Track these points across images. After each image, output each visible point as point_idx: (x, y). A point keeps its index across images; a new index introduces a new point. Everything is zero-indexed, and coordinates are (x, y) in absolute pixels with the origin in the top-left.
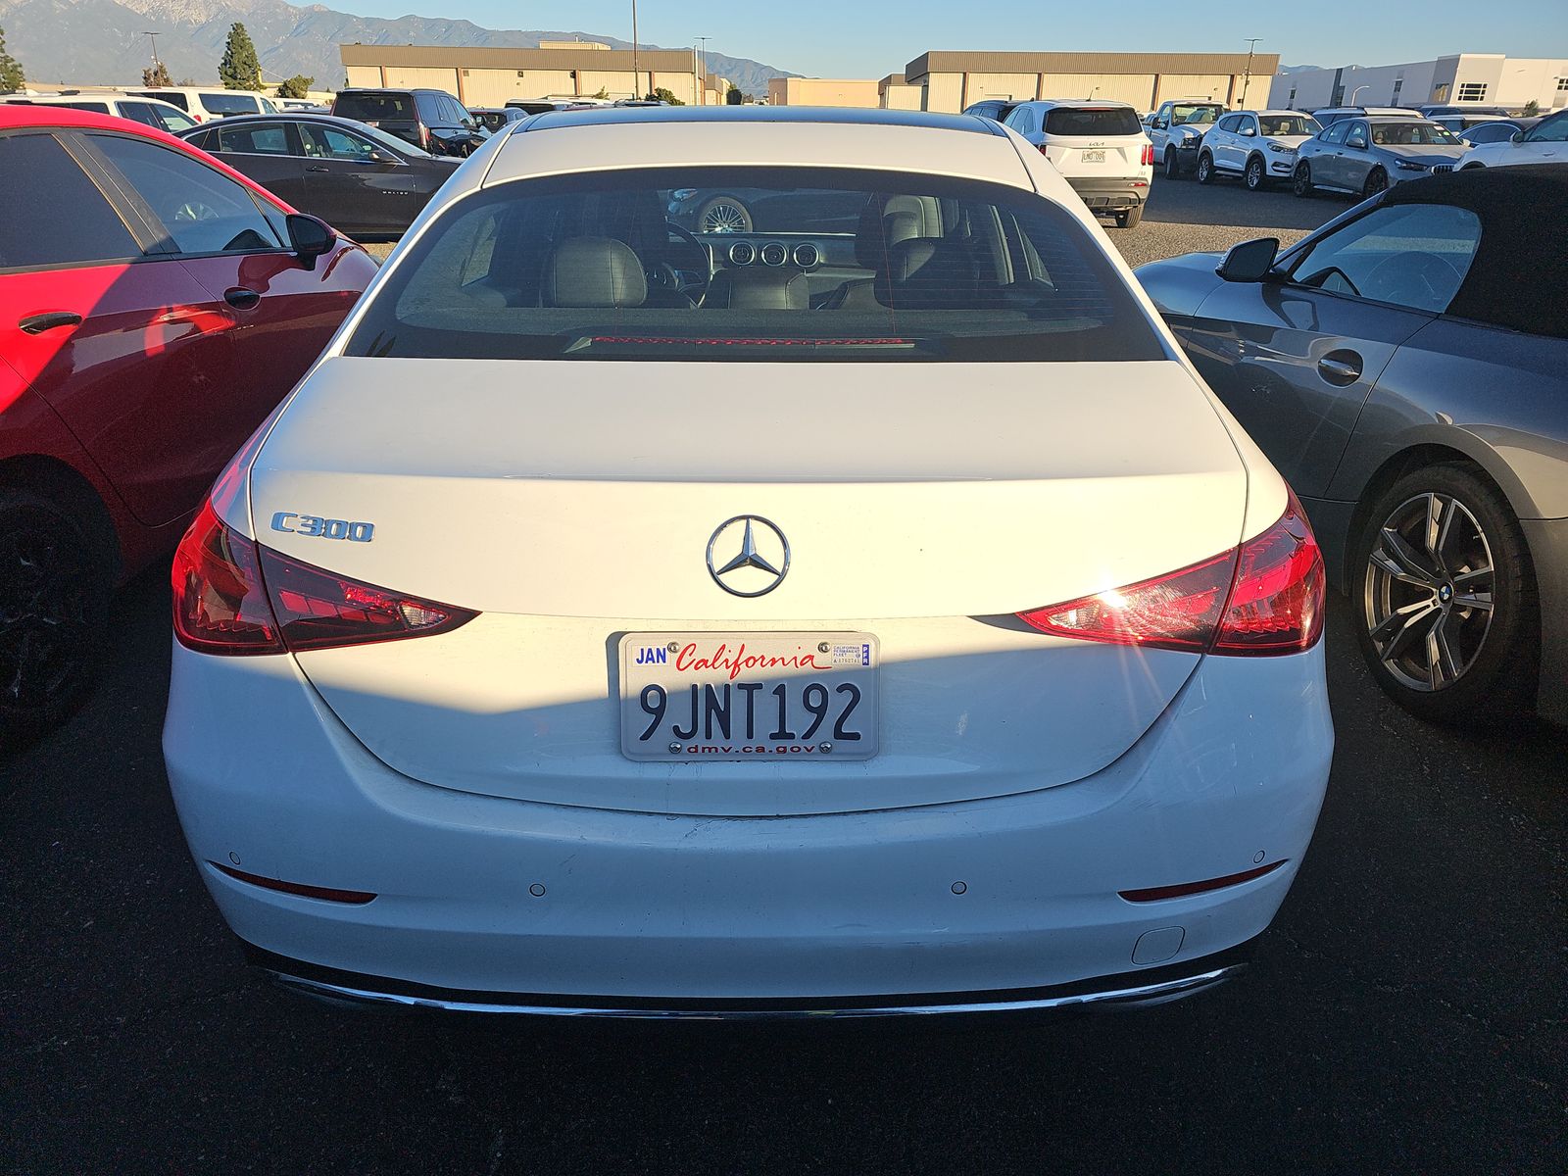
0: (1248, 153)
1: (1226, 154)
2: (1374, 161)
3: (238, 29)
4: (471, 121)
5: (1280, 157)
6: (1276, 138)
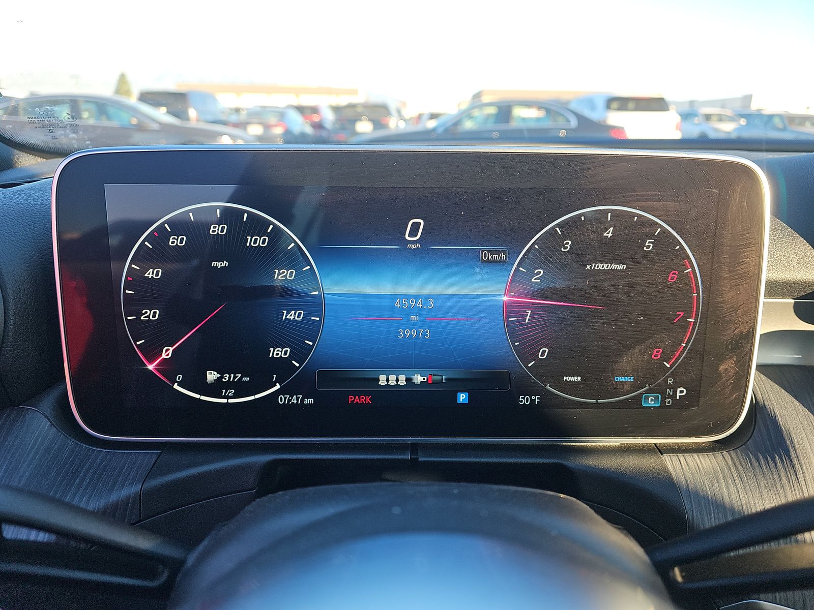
4: (228, 112)
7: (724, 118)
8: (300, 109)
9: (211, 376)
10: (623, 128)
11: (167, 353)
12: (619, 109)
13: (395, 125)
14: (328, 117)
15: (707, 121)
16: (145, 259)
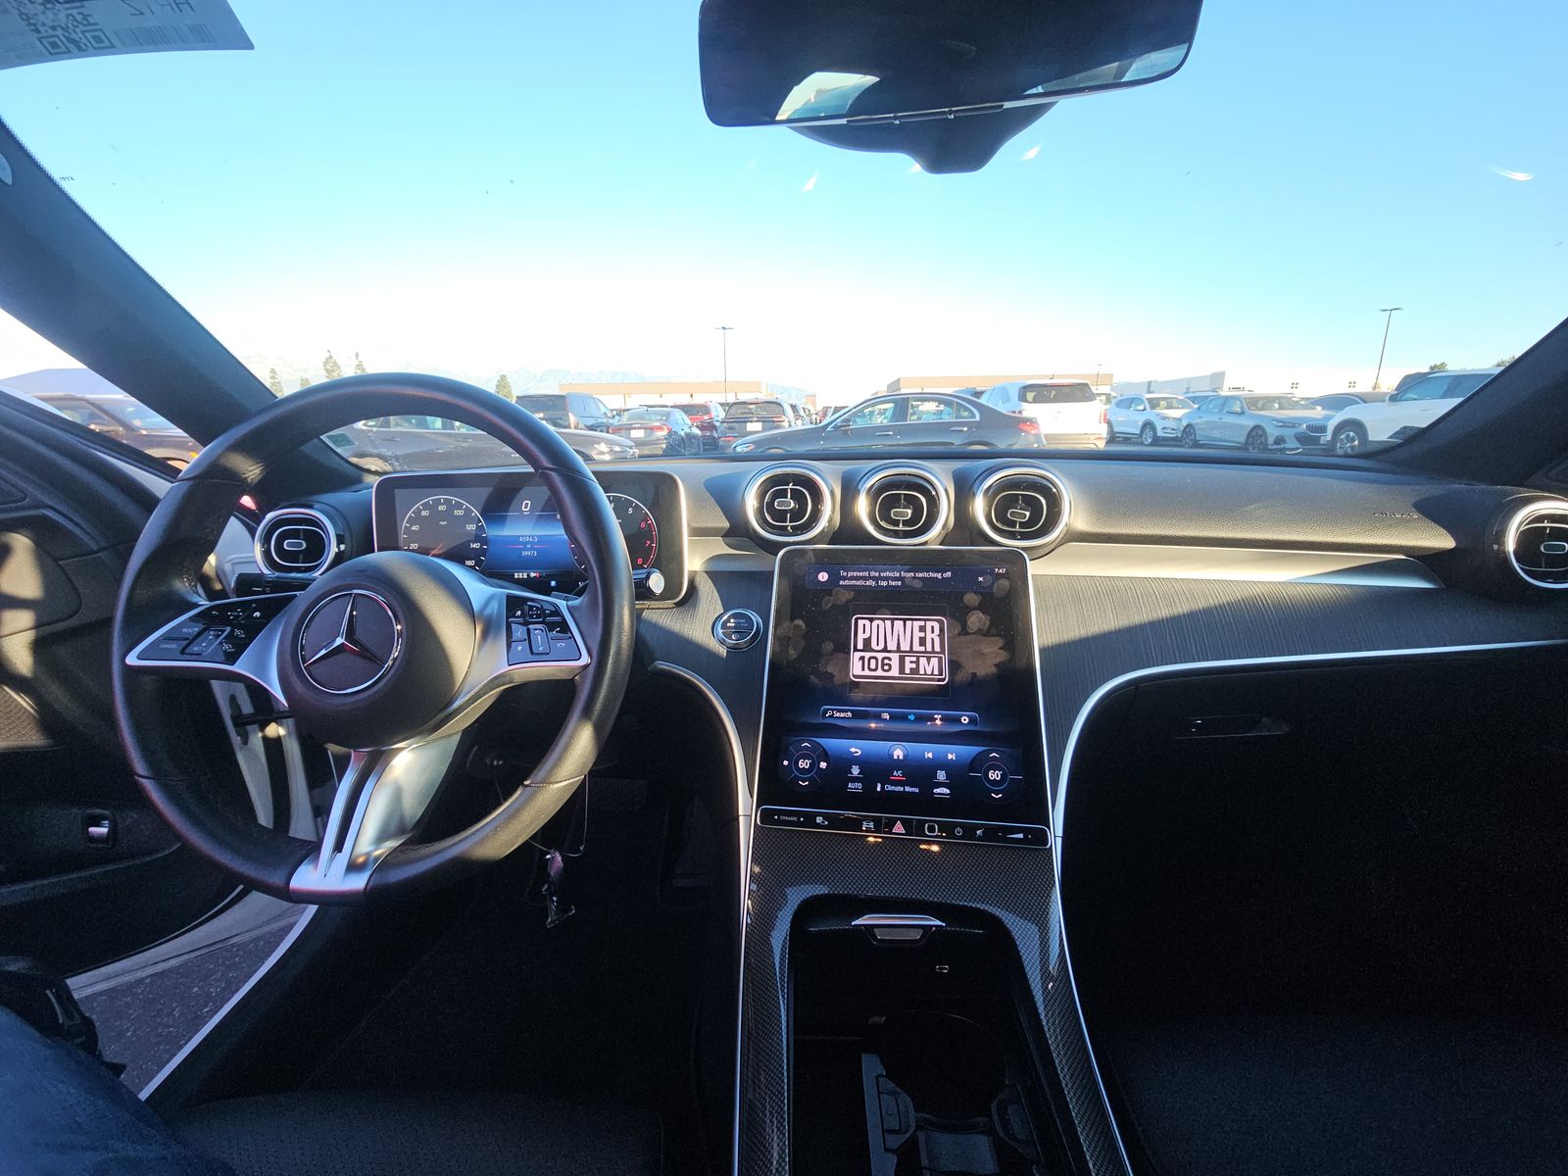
0: (1140, 423)
1: (1122, 423)
2: (1252, 424)
3: (503, 377)
4: (609, 415)
5: (1167, 424)
6: (1157, 411)
7: (1175, 404)
8: (687, 409)
10: (1035, 418)
12: (1036, 400)
13: (790, 423)
14: (719, 414)
15: (1153, 407)
16: (412, 521)
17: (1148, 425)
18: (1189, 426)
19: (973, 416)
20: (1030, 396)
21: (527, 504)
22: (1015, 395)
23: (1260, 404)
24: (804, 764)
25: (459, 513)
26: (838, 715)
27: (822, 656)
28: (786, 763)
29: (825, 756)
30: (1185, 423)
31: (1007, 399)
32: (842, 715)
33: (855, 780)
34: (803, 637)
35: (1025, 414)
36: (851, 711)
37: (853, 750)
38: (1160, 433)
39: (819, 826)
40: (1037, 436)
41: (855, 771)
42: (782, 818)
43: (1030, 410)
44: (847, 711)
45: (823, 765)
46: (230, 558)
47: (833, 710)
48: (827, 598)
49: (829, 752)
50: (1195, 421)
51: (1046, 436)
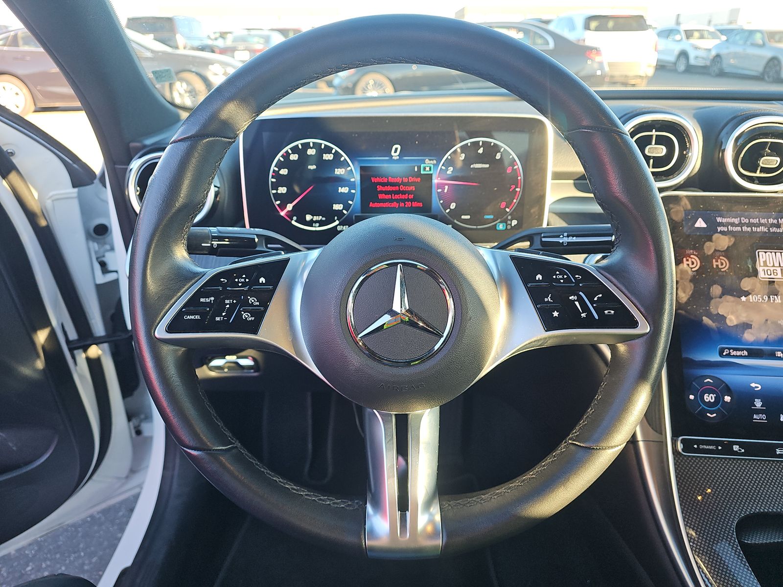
2: (770, 55)
4: (213, 37)
5: (698, 53)
6: (691, 41)
7: (706, 34)
9: (308, 217)
11: (290, 207)
12: (597, 30)
15: (688, 37)
16: (280, 165)
17: (684, 54)
18: (718, 56)
19: (547, 43)
20: (593, 24)
21: (396, 149)
22: (580, 23)
23: (777, 37)
24: (709, 398)
25: (328, 157)
26: (734, 353)
27: (712, 298)
28: (692, 397)
29: (728, 390)
30: (714, 53)
31: (572, 27)
32: (739, 353)
33: (758, 412)
34: (691, 281)
35: (588, 43)
36: (747, 350)
37: (753, 385)
38: (692, 61)
39: (736, 453)
40: (601, 64)
41: (758, 404)
42: (701, 447)
43: (592, 38)
44: (742, 350)
45: (727, 399)
46: (51, 194)
47: (729, 349)
48: (708, 244)
49: (731, 388)
50: (724, 52)
51: (610, 65)
